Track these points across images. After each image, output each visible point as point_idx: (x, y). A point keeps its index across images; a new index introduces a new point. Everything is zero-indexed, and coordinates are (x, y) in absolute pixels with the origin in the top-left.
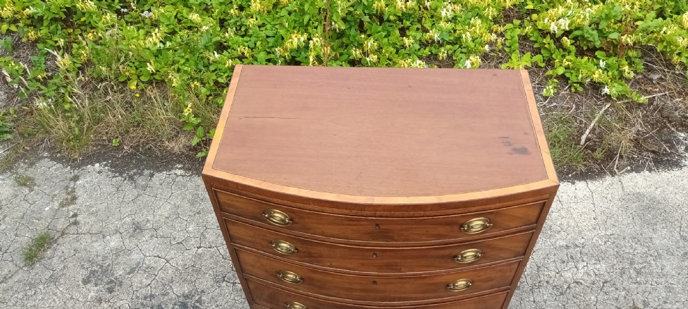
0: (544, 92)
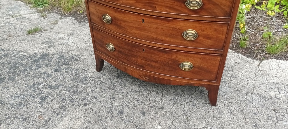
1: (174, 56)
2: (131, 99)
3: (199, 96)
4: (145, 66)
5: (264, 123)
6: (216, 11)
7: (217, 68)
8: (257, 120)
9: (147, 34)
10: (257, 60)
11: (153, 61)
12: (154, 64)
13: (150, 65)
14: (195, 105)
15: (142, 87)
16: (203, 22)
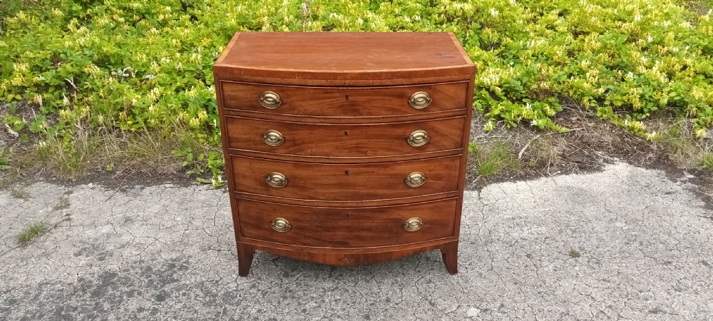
0: (486, 128)
1: (395, 215)
2: (333, 303)
3: (428, 266)
4: (349, 241)
5: (524, 276)
6: (445, 143)
7: (453, 216)
8: (515, 276)
9: (351, 191)
10: (473, 190)
11: (363, 230)
12: (364, 234)
13: (358, 238)
14: (430, 280)
15: (337, 278)
16: (430, 159)
